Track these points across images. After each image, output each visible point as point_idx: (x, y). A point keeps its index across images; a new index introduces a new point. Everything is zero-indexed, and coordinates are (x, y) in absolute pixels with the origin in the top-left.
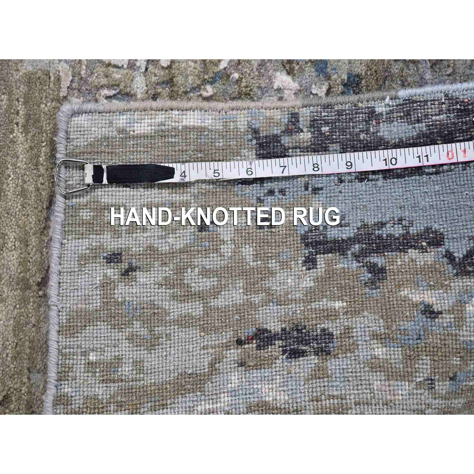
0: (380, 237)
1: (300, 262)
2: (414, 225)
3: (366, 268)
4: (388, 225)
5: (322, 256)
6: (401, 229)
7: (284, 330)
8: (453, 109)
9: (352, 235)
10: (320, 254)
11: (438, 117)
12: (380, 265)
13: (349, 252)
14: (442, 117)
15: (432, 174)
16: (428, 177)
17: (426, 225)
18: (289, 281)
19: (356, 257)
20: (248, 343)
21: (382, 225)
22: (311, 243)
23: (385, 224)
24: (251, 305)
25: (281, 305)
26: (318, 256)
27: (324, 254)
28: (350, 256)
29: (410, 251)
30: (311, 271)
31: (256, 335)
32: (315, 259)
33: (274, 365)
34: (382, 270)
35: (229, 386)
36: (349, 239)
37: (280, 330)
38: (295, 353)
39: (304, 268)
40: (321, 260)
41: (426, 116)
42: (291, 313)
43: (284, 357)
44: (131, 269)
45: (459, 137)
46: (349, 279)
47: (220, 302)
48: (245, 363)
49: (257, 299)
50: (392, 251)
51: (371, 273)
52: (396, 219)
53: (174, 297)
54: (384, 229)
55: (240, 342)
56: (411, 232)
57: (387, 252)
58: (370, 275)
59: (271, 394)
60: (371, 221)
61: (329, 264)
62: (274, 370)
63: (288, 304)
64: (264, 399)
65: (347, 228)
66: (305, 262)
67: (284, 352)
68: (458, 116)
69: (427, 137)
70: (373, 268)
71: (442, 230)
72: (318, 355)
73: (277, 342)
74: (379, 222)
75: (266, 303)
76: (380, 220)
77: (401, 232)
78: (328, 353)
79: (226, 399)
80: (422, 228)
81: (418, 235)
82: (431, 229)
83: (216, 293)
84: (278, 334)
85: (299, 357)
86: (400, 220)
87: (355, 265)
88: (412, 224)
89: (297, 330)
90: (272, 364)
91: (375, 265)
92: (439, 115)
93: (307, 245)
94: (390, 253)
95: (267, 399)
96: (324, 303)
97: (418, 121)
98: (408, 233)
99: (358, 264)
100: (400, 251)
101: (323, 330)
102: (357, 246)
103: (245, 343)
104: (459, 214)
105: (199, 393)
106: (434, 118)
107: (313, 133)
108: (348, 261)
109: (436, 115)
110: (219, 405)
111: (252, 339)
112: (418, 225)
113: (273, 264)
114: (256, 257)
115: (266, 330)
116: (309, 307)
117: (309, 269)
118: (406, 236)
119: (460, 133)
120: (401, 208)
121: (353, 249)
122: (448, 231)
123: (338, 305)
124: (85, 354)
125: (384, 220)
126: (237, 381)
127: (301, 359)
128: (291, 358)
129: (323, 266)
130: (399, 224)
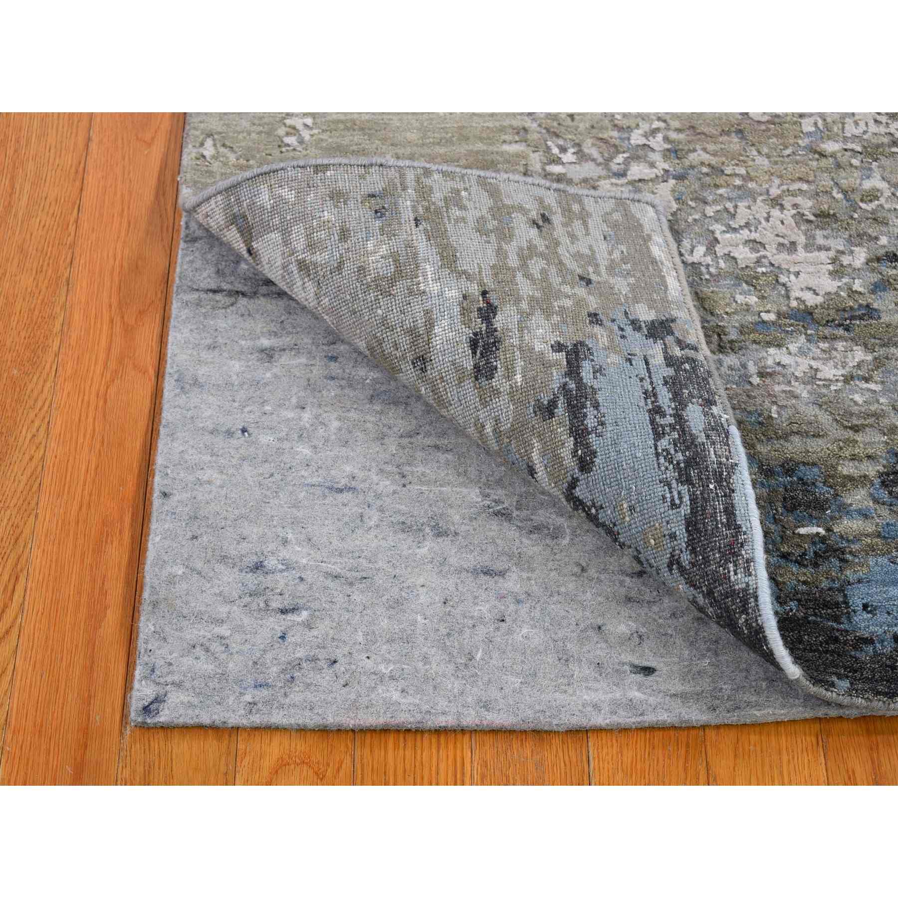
0: (584, 406)
1: (558, 339)
2: (597, 438)
3: (552, 397)
4: (596, 412)
5: (565, 356)
6: (593, 425)
7: (496, 330)
8: (722, 468)
9: (585, 381)
10: (567, 355)
11: (713, 453)
12: (556, 410)
13: (568, 379)
14: (713, 456)
15: (656, 449)
16: (652, 446)
17: (598, 450)
18: (541, 331)
19: (564, 386)
20: (483, 300)
21: (596, 406)
22: (577, 349)
23: (597, 409)
24: (518, 300)
25: (518, 324)
26: (564, 353)
27: (567, 358)
28: (564, 380)
29: (572, 438)
30: (550, 348)
31: (491, 306)
32: (562, 351)
33: (463, 326)
34: (552, 415)
35: (446, 289)
36: (581, 379)
37: (495, 326)
38: (475, 344)
39: (553, 343)
40: (561, 356)
41: (713, 443)
42: (510, 334)
43: (471, 335)
44: (539, 227)
45: (694, 472)
46: (542, 383)
47: (519, 277)
48: (466, 299)
49: (524, 305)
50: (570, 420)
51: (549, 403)
52: (603, 419)
53: (521, 249)
54: (592, 409)
55: (484, 293)
56: (590, 436)
57: (569, 416)
58: (546, 403)
59: (440, 330)
60: (600, 398)
61: (557, 363)
62: (460, 327)
63: (518, 331)
64: (436, 324)
65: (592, 377)
66: (559, 343)
67: (475, 334)
68: (716, 472)
69: (692, 443)
70: (553, 404)
71: (594, 468)
72: (475, 368)
73: (484, 325)
74: (599, 403)
75: (521, 312)
76: (601, 404)
77: (589, 426)
78: (477, 379)
79: (436, 288)
80: (595, 447)
81: (587, 443)
82: (595, 457)
83: (527, 276)
84: (492, 325)
85: (471, 349)
86: (602, 424)
87: (556, 386)
88: (599, 436)
89: (495, 342)
90: (465, 324)
91: (556, 407)
92: (715, 454)
93: (575, 345)
94: (567, 418)
95: (436, 327)
96: (520, 364)
97: (708, 436)
98: (589, 433)
99: (556, 389)
100: (571, 429)
101: (496, 368)
102: (574, 386)
103: (483, 297)
104: (612, 484)
105: (440, 264)
106: (712, 449)
107: (682, 357)
108: (559, 379)
109: (715, 451)
110: (431, 282)
111: (488, 303)
112: (598, 442)
113: (556, 319)
114: (562, 308)
115: (495, 315)
116: (515, 349)
117: (552, 346)
118: (586, 432)
119: (698, 473)
120: (616, 422)
121: (570, 382)
122: (595, 475)
123: (519, 378)
124: (466, 189)
125: (601, 408)
126: (450, 295)
127: (470, 351)
128: (470, 341)
129: (555, 358)
130: (598, 422)
